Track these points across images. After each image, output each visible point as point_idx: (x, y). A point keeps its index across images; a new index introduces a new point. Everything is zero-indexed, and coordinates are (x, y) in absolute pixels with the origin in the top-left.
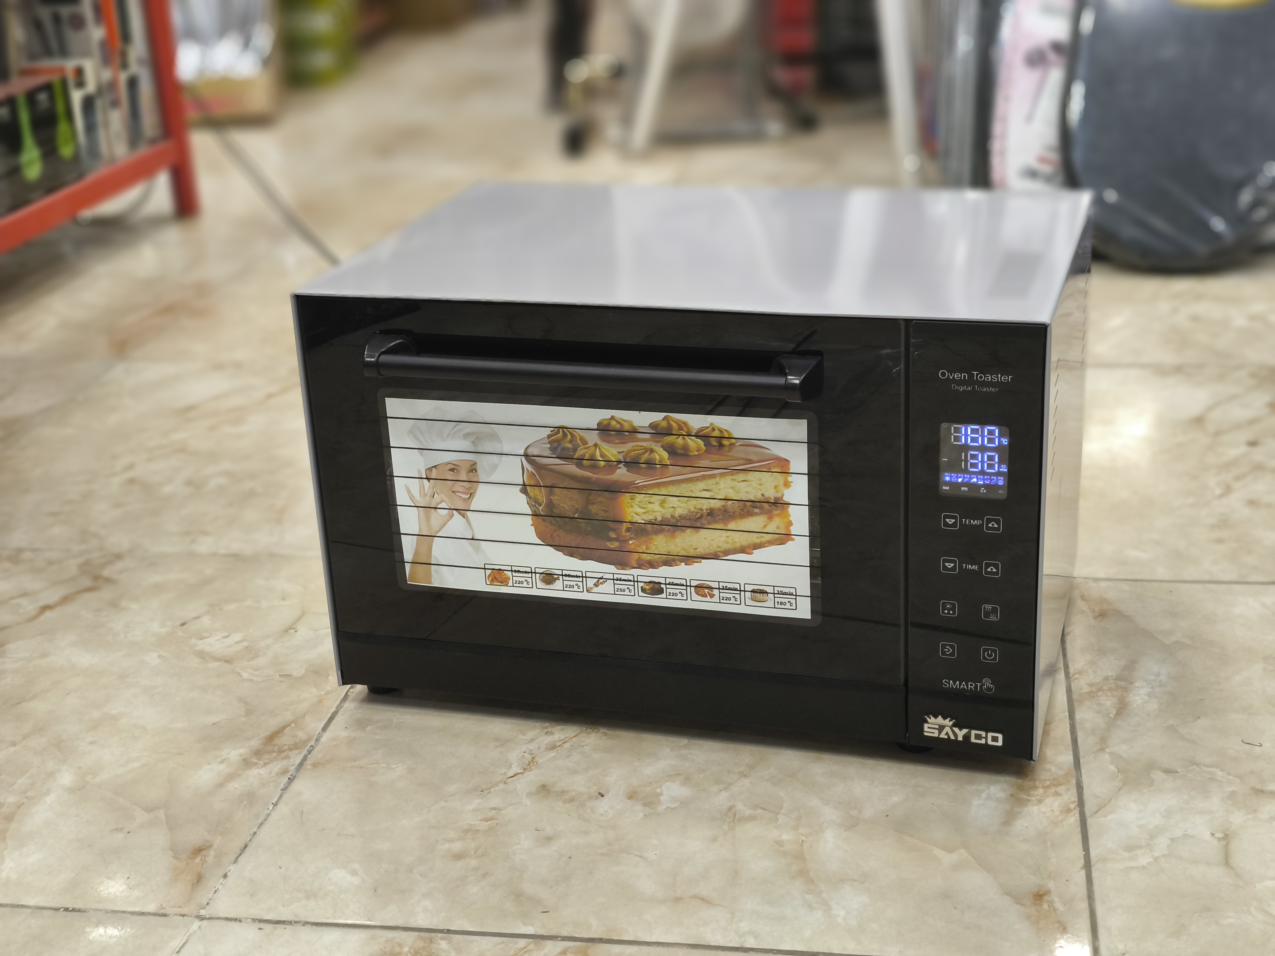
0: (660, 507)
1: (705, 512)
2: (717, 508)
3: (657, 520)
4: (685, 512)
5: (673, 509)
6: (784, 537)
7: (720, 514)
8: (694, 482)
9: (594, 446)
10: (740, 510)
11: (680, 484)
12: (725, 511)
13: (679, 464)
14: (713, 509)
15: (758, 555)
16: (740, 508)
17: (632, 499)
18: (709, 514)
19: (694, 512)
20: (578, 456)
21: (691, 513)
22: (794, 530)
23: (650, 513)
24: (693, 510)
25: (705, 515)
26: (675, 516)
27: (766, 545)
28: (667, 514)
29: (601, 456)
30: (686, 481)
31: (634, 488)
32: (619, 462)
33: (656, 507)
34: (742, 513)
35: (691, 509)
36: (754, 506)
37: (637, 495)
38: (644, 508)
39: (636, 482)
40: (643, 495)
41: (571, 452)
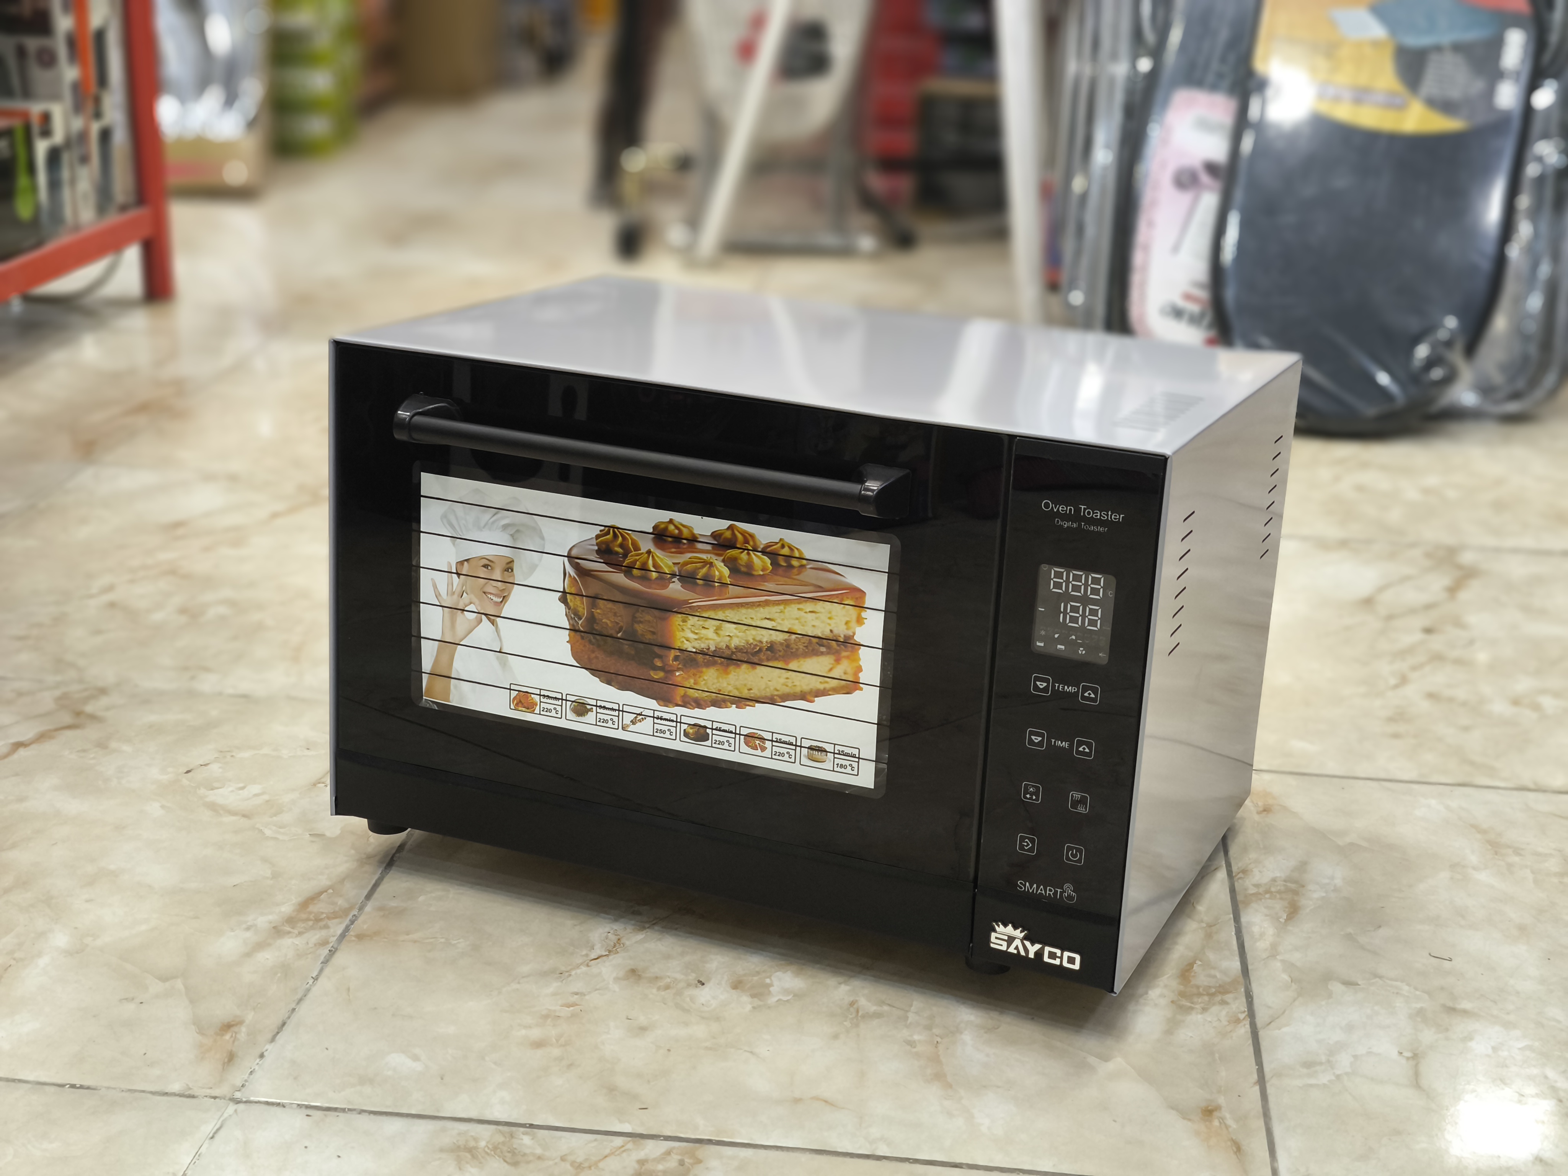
0: (715, 635)
1: (765, 645)
2: (779, 642)
3: (710, 650)
4: (743, 643)
5: (728, 638)
6: (851, 685)
7: (781, 649)
8: (756, 608)
9: (646, 553)
10: (805, 646)
11: (739, 608)
12: (788, 646)
13: (740, 583)
14: (775, 642)
15: (820, 703)
17: (684, 621)
18: (769, 649)
19: (752, 643)
20: (628, 563)
21: (749, 645)
22: (863, 677)
23: (703, 640)
24: (751, 641)
25: (765, 649)
26: (730, 647)
27: (830, 693)
28: (722, 644)
29: (654, 566)
30: (747, 606)
31: (688, 609)
32: (674, 575)
33: (710, 634)
34: (807, 650)
35: (749, 640)
36: (820, 643)
37: (690, 617)
38: (696, 634)
39: (690, 601)
40: (697, 618)
41: (621, 557)
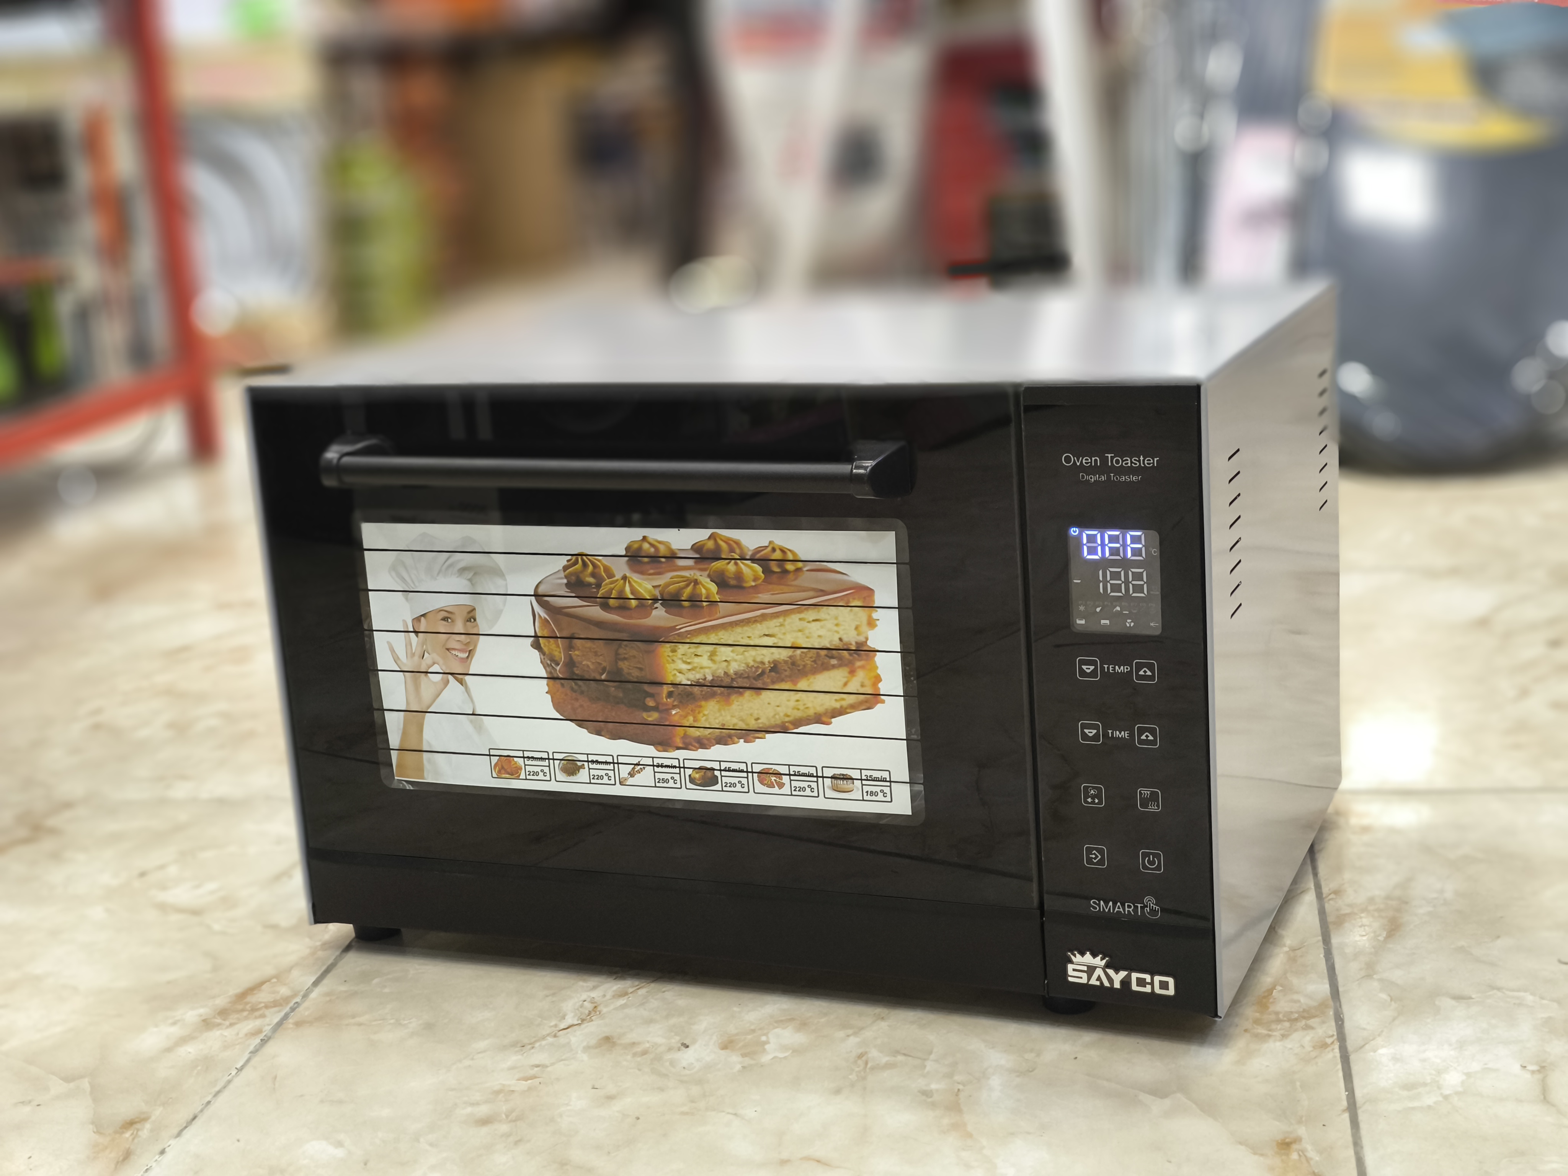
0: (710, 662)
1: (767, 666)
2: (783, 660)
3: (707, 680)
4: (742, 667)
5: (725, 664)
6: (871, 699)
7: (786, 668)
8: (752, 625)
9: (622, 579)
10: (812, 661)
11: (733, 627)
12: (793, 664)
13: (731, 599)
14: (778, 661)
15: (839, 724)
16: (812, 660)
17: (674, 651)
18: (772, 670)
19: (753, 666)
20: (602, 594)
21: (749, 669)
22: (883, 688)
23: (698, 669)
24: (752, 663)
25: (768, 671)
26: (729, 674)
27: (849, 711)
28: (720, 671)
29: (632, 593)
30: (741, 624)
31: (676, 636)
32: (655, 600)
33: (704, 661)
34: (815, 666)
35: (749, 663)
36: (830, 655)
37: (680, 646)
38: (689, 663)
39: (678, 627)
40: (688, 645)
41: (594, 588)
